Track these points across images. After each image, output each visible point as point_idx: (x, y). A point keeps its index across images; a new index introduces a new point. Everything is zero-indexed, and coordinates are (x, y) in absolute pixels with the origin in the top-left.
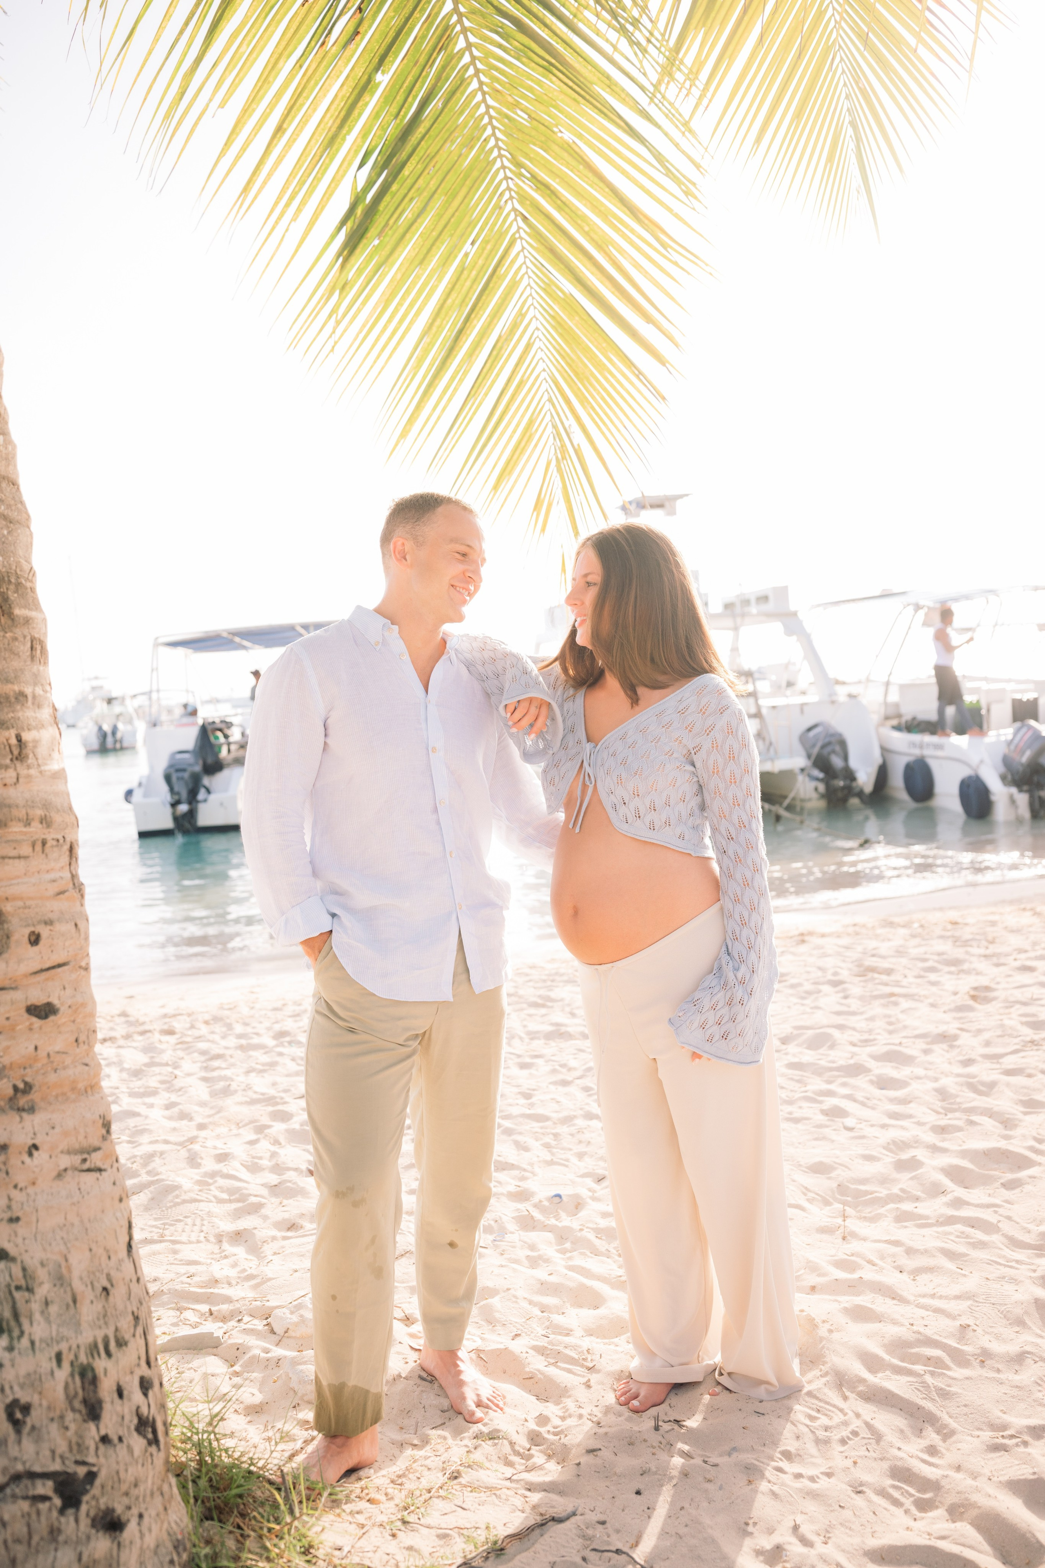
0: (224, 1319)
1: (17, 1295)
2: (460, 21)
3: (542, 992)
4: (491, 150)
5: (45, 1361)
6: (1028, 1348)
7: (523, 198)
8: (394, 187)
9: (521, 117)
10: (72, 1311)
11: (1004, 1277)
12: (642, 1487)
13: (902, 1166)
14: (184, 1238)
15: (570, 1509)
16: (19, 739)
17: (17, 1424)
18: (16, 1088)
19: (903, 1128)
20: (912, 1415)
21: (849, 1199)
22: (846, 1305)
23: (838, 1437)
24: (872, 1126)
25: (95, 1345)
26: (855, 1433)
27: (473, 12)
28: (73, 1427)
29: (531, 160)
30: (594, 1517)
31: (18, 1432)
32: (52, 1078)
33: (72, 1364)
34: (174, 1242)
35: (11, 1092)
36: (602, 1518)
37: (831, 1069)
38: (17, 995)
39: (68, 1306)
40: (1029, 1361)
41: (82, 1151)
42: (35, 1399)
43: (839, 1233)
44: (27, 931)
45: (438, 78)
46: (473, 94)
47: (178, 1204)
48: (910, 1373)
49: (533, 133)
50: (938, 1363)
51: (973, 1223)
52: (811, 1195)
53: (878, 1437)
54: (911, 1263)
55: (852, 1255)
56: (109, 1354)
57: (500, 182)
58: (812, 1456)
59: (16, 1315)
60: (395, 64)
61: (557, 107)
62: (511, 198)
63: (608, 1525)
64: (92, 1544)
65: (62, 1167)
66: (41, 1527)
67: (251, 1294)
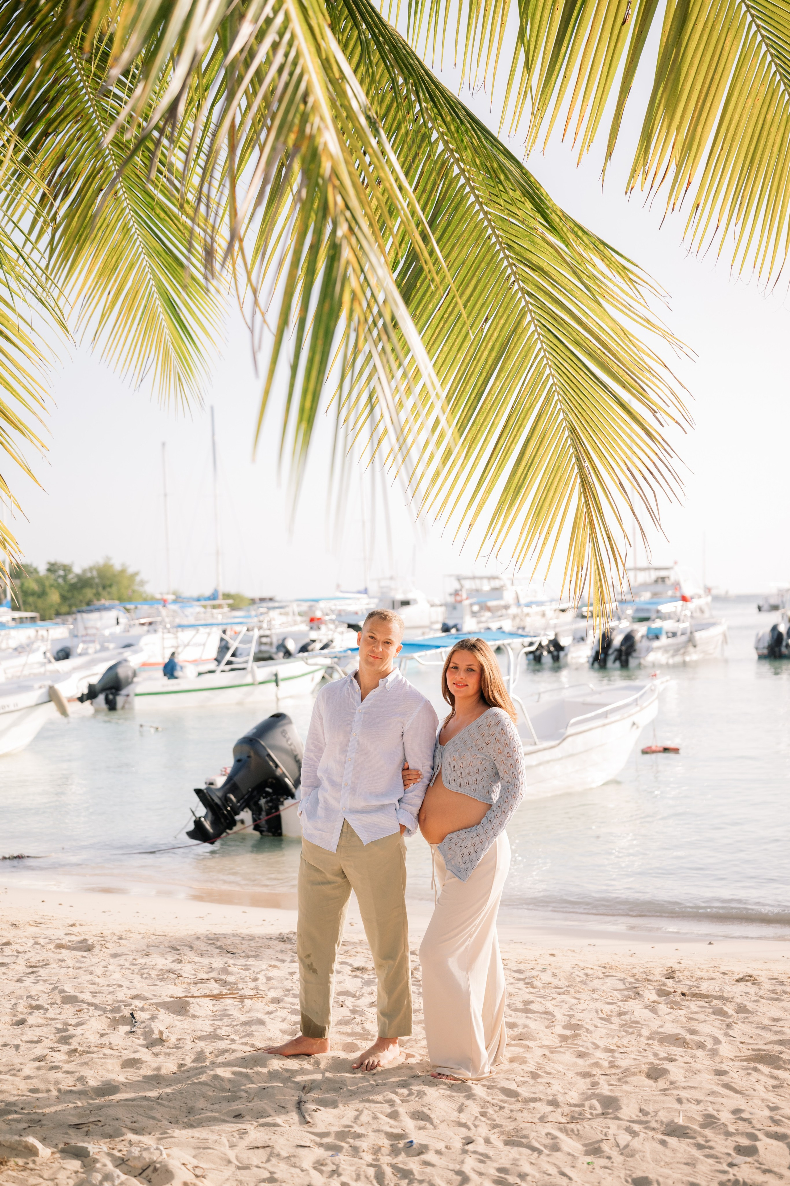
4: (494, 244)
45: (444, 198)
46: (472, 205)
57: (506, 267)
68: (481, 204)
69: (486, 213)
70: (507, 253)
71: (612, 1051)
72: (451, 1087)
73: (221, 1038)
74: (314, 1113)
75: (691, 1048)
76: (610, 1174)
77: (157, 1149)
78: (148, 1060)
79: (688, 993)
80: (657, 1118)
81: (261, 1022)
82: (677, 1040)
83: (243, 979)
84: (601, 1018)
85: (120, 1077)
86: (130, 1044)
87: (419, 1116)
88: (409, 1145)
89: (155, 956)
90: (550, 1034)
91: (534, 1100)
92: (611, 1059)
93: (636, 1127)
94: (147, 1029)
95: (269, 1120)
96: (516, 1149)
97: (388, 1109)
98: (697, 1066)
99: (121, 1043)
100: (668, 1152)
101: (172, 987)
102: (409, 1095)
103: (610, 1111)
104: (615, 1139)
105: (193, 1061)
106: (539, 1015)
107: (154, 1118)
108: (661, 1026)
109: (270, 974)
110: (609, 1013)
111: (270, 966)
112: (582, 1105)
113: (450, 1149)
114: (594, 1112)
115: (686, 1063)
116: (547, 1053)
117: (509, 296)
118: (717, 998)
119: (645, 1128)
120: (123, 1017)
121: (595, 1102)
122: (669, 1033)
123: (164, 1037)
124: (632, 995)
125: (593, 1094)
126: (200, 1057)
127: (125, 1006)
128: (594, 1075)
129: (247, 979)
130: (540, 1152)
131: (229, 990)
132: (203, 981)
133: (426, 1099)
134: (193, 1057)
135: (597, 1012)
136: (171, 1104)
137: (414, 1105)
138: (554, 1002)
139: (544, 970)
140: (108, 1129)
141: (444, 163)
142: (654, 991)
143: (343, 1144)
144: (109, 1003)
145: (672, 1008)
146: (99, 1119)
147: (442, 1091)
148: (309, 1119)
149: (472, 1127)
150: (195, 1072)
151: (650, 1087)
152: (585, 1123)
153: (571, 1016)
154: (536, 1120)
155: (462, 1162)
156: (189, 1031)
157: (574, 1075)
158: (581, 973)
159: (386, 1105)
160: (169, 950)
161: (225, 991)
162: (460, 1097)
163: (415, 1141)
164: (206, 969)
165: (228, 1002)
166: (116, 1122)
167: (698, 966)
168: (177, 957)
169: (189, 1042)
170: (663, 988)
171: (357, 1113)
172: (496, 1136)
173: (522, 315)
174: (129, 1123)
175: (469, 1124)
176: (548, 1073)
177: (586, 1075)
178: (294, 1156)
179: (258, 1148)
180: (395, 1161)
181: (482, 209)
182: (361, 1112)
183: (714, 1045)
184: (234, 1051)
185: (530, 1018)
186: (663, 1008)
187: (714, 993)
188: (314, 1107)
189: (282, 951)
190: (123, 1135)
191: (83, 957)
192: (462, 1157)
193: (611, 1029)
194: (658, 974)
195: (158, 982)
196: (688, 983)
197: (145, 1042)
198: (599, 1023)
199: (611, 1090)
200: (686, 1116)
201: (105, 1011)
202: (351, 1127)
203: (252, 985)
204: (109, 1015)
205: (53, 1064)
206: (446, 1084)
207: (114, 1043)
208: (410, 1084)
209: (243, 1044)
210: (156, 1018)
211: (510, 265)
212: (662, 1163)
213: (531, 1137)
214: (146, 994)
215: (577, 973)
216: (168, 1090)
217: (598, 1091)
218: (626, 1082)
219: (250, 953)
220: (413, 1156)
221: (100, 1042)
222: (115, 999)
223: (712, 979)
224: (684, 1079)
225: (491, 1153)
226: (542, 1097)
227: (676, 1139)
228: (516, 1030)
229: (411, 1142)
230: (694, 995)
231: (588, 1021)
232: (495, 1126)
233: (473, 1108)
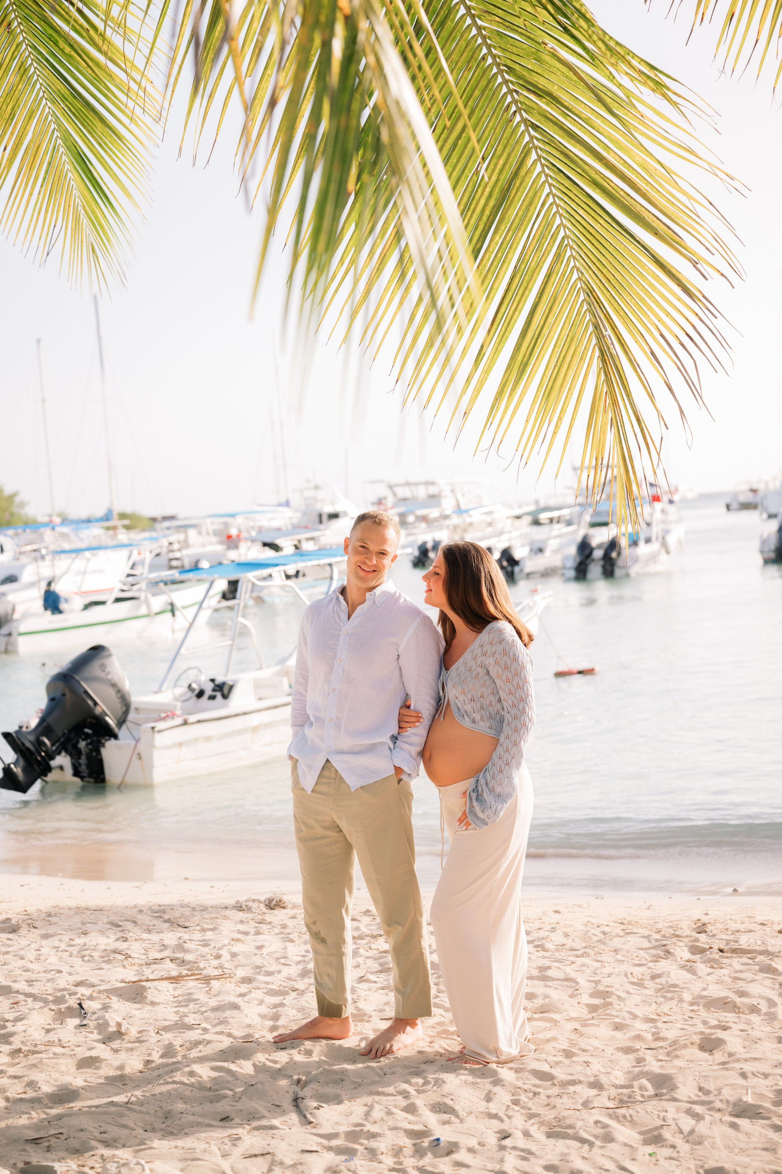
68: (473, 17)
69: (479, 28)
70: (507, 77)
71: (652, 1021)
72: (472, 1072)
73: (190, 1027)
74: (316, 1111)
75: (743, 1013)
76: (677, 1166)
77: (138, 1163)
78: (107, 1057)
79: (726, 948)
80: (721, 1097)
81: (236, 1007)
82: (725, 1004)
83: (204, 956)
84: (632, 983)
85: (77, 1080)
86: (83, 1039)
87: (440, 1108)
88: (435, 1143)
89: (94, 934)
90: (576, 1004)
91: (574, 1083)
92: (654, 1030)
93: (699, 1109)
94: (101, 1022)
95: (264, 1122)
96: (561, 1141)
97: (404, 1103)
98: (757, 1034)
99: (72, 1039)
100: (741, 1136)
101: (120, 969)
102: (424, 1084)
103: (665, 1091)
104: (677, 1124)
105: (162, 1057)
106: (559, 982)
107: (125, 1127)
108: (704, 989)
109: (235, 950)
110: (640, 977)
111: (233, 940)
112: (631, 1086)
113: (484, 1145)
114: (646, 1094)
115: (742, 1031)
116: (579, 1027)
117: (509, 130)
118: (761, 953)
119: (709, 1109)
120: (69, 1008)
121: (644, 1082)
122: (715, 996)
123: (123, 1030)
124: (662, 954)
125: (641, 1072)
126: (169, 1051)
127: (70, 995)
128: (638, 1050)
129: (209, 957)
130: (591, 1144)
131: (188, 970)
132: (156, 961)
133: (446, 1089)
134: (161, 1052)
135: (626, 976)
136: (143, 1109)
137: (433, 1095)
138: (573, 967)
139: (553, 930)
140: (74, 1143)
142: (686, 949)
143: (356, 1146)
144: (50, 992)
145: (712, 967)
146: (60, 1131)
147: (463, 1078)
148: (312, 1119)
149: (505, 1118)
150: (167, 1069)
151: (706, 1061)
152: (638, 1107)
153: (597, 982)
154: (579, 1107)
155: (502, 1161)
156: (151, 1021)
157: (614, 1051)
158: (597, 932)
159: (400, 1098)
160: (109, 926)
161: (185, 972)
162: (486, 1084)
163: (442, 1139)
164: (157, 947)
165: (191, 984)
166: (82, 1134)
167: (728, 917)
168: (120, 935)
169: (153, 1035)
170: (696, 944)
171: (367, 1108)
172: (536, 1127)
173: (526, 154)
174: (97, 1135)
175: (501, 1114)
176: (584, 1051)
177: (628, 1050)
178: (301, 1164)
179: (256, 1156)
180: (421, 1164)
181: (475, 23)
182: (371, 1108)
183: (769, 1008)
184: (209, 1042)
185: (550, 987)
186: (702, 968)
187: (757, 948)
188: (315, 1104)
189: (242, 922)
190: (92, 1149)
191: (9, 939)
192: (500, 1154)
193: (647, 995)
194: (686, 929)
195: (103, 965)
196: (724, 937)
197: (100, 1037)
198: (631, 988)
199: (662, 1067)
200: (754, 1093)
201: (46, 1002)
202: (362, 1125)
203: (216, 963)
204: (53, 1007)
206: (466, 1069)
207: (64, 1040)
208: (424, 1071)
209: (217, 1033)
210: (109, 1007)
211: (510, 91)
212: (737, 1150)
213: (578, 1127)
214: (93, 980)
215: (593, 931)
216: (138, 1093)
217: (646, 1069)
218: (677, 1057)
219: (206, 926)
220: (441, 1156)
221: (47, 1039)
222: (56, 987)
223: (750, 931)
224: (743, 1050)
225: (533, 1148)
226: (582, 1079)
227: (747, 1121)
228: (536, 1001)
229: (438, 1140)
230: (734, 951)
231: (618, 986)
232: (532, 1116)
233: (503, 1096)
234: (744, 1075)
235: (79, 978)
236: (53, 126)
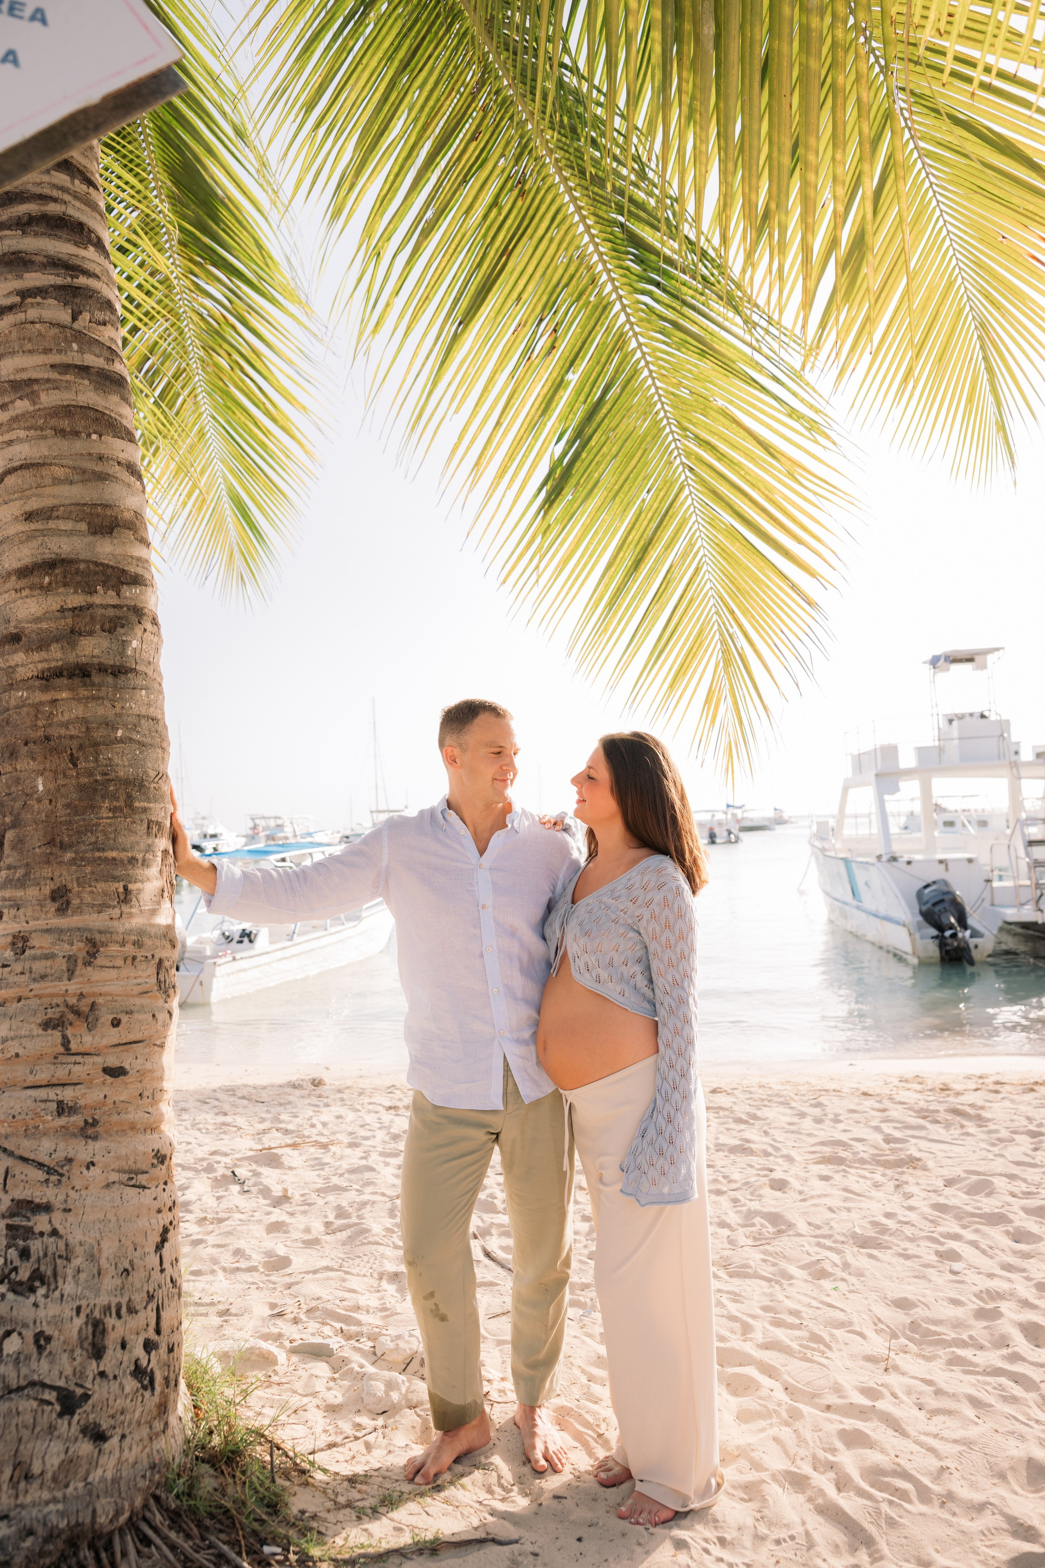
0: (349, 1338)
1: (59, 1261)
2: (632, 328)
3: (753, 1110)
4: (661, 420)
5: (68, 1311)
6: (992, 1500)
7: (689, 454)
8: (584, 455)
9: (684, 393)
10: (96, 1280)
11: (1013, 1433)
12: (584, 1536)
13: (981, 1314)
14: (354, 1271)
15: (515, 1536)
16: (126, 888)
17: (40, 1348)
18: (86, 1122)
19: (1009, 1280)
20: (854, 1535)
21: (917, 1336)
22: (846, 1427)
23: (776, 1537)
24: (979, 1273)
25: (109, 1307)
26: (792, 1538)
27: (641, 320)
28: (79, 1359)
29: (694, 424)
30: (529, 1548)
31: (40, 1353)
32: (115, 1118)
33: (87, 1316)
34: (347, 1273)
35: (82, 1124)
36: (536, 1550)
37: (973, 1215)
38: (99, 1060)
39: (94, 1276)
40: (989, 1512)
41: (130, 1172)
42: (56, 1334)
43: (883, 1365)
44: (111, 1017)
45: (617, 372)
46: (645, 380)
47: (364, 1244)
48: (869, 1497)
49: (695, 404)
50: (904, 1495)
51: (1017, 1379)
52: (881, 1326)
53: (811, 1545)
54: (933, 1403)
55: (882, 1385)
56: (119, 1316)
57: (670, 443)
58: (744, 1548)
59: (55, 1275)
60: (582, 366)
61: (711, 382)
62: (679, 455)
63: (539, 1558)
64: (78, 1444)
65: (111, 1180)
66: (43, 1422)
67: (379, 1322)
68: (653, 379)
69: (657, 388)
70: (674, 428)
73: (343, 1189)
76: (865, 1298)
78: (288, 1221)
80: (835, 1231)
81: (367, 1169)
83: (301, 1126)
85: (276, 1246)
86: (255, 1205)
93: (828, 1243)
94: (261, 1187)
96: (750, 1281)
99: (246, 1206)
100: (886, 1266)
101: (241, 1139)
103: (784, 1227)
104: (825, 1258)
109: (321, 1119)
111: (312, 1111)
112: (753, 1225)
119: (837, 1243)
120: (224, 1176)
123: (289, 1194)
125: (748, 1212)
127: (216, 1163)
129: (306, 1126)
130: (778, 1282)
132: (265, 1131)
141: (622, 335)
151: (788, 1199)
152: (778, 1244)
156: (302, 1184)
161: (297, 1140)
165: (311, 1150)
169: (315, 1197)
173: (681, 489)
189: (305, 1097)
197: (269, 1202)
200: (856, 1225)
201: (197, 1171)
203: (316, 1131)
204: (209, 1176)
205: (194, 1237)
207: (239, 1206)
210: (259, 1174)
212: (899, 1281)
213: (751, 1266)
214: (224, 1150)
217: (748, 1208)
218: (762, 1196)
219: (280, 1101)
221: (223, 1206)
227: (876, 1251)
234: (831, 1209)
235: (213, 1149)
236: (220, 480)
